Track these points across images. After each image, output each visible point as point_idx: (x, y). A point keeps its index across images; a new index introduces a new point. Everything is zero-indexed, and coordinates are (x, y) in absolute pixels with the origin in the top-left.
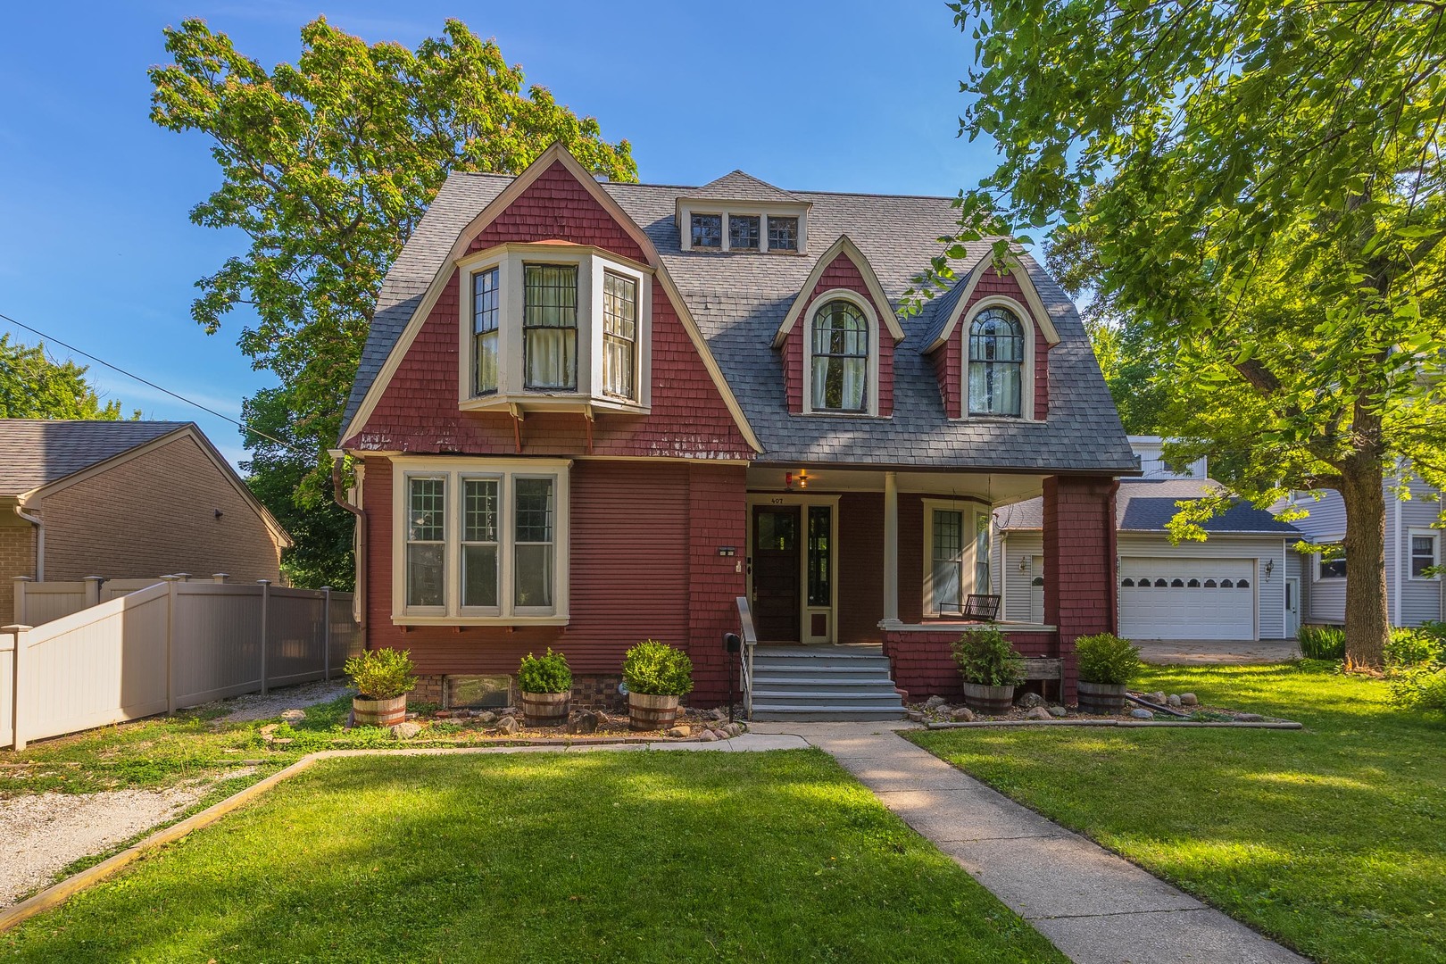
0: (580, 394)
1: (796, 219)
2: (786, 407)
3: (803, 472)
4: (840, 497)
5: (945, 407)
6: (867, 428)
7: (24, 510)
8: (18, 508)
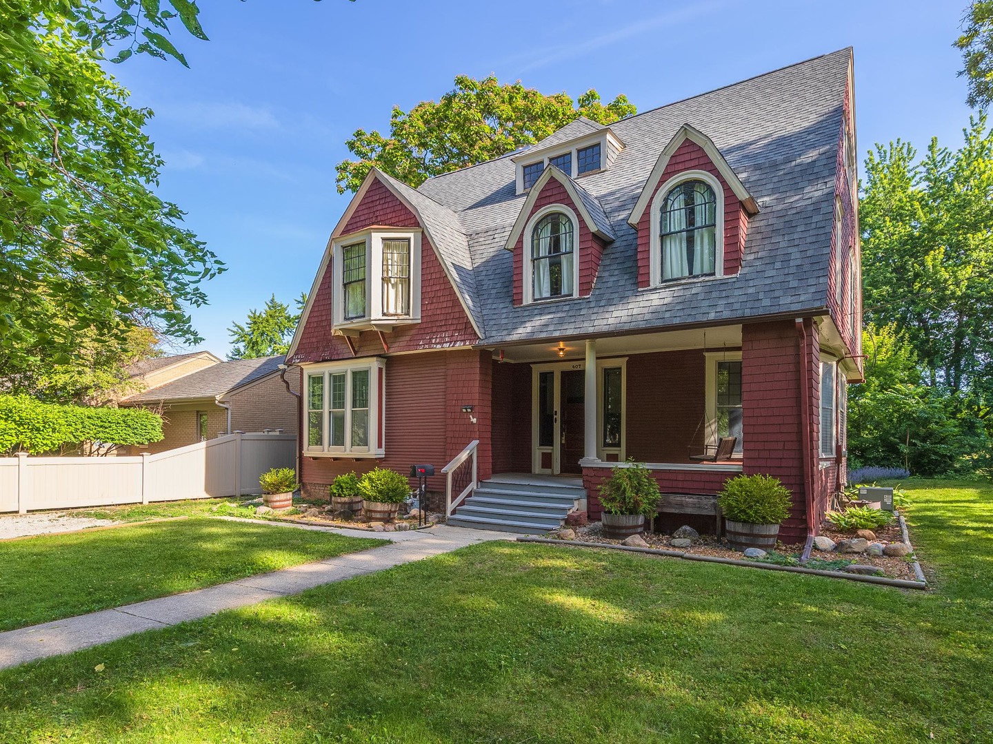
0: (367, 318)
1: (599, 145)
2: (513, 302)
3: (562, 345)
4: (627, 359)
5: (637, 278)
6: (567, 308)
7: (219, 402)
8: (217, 402)
